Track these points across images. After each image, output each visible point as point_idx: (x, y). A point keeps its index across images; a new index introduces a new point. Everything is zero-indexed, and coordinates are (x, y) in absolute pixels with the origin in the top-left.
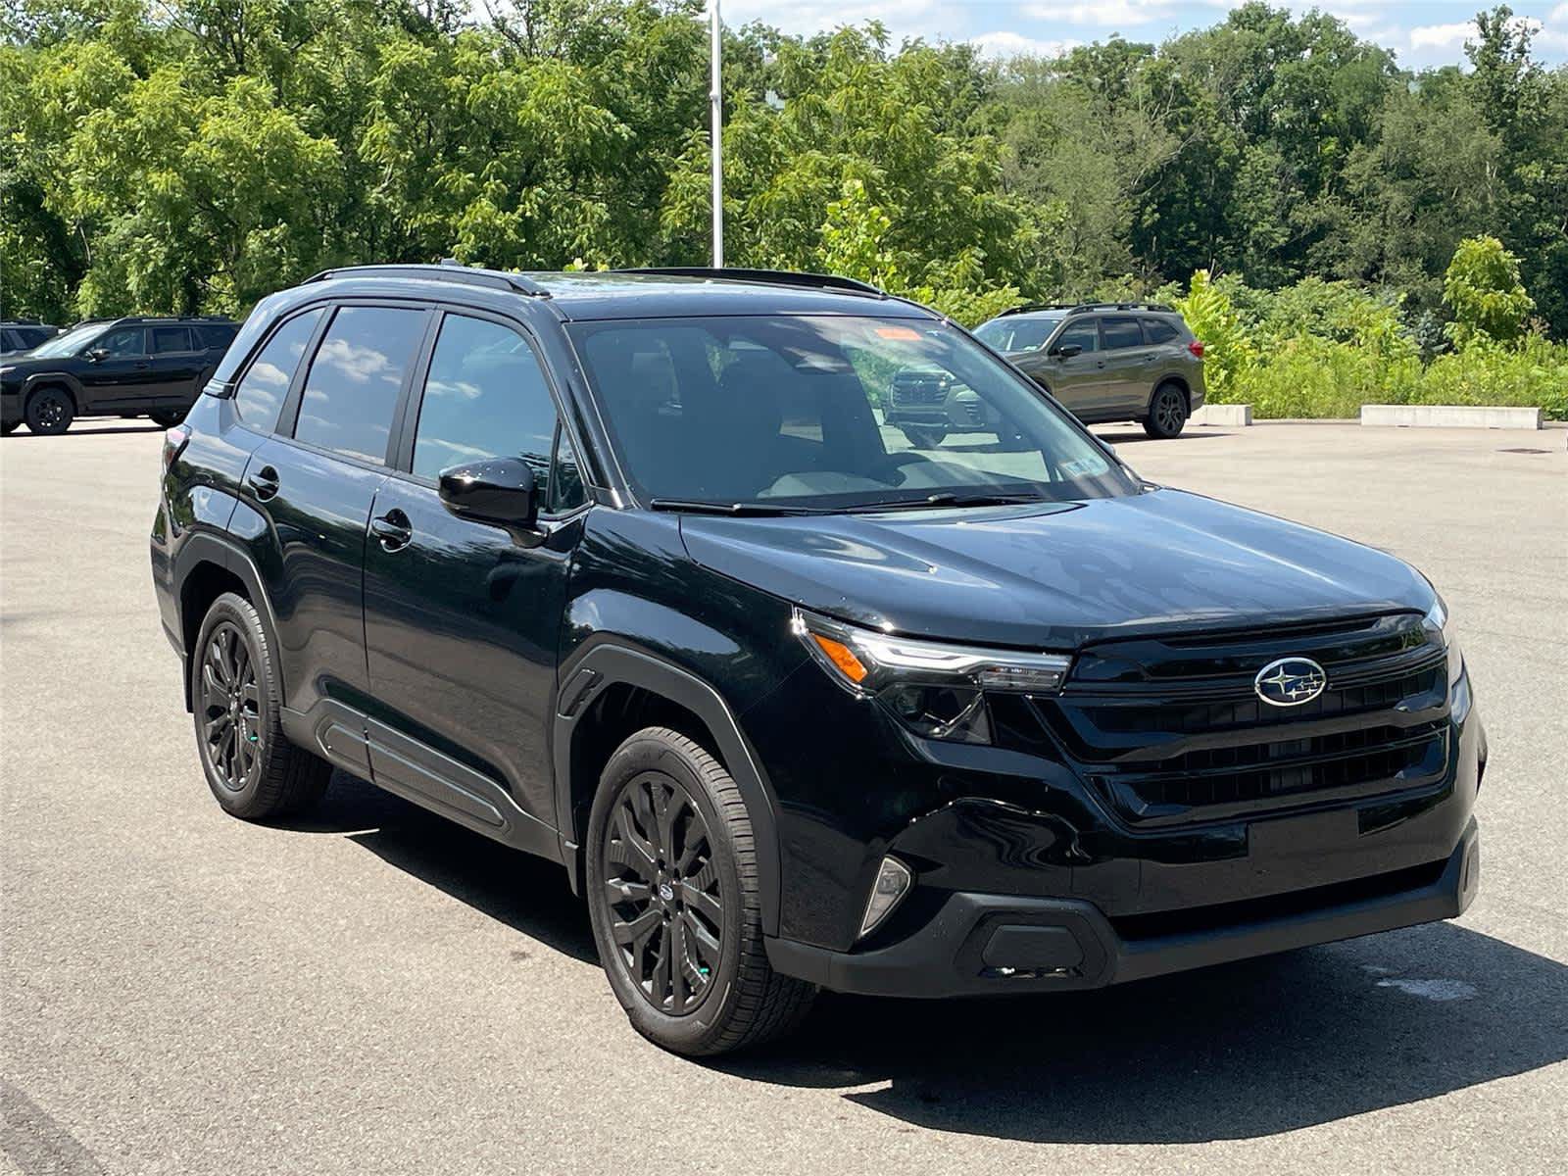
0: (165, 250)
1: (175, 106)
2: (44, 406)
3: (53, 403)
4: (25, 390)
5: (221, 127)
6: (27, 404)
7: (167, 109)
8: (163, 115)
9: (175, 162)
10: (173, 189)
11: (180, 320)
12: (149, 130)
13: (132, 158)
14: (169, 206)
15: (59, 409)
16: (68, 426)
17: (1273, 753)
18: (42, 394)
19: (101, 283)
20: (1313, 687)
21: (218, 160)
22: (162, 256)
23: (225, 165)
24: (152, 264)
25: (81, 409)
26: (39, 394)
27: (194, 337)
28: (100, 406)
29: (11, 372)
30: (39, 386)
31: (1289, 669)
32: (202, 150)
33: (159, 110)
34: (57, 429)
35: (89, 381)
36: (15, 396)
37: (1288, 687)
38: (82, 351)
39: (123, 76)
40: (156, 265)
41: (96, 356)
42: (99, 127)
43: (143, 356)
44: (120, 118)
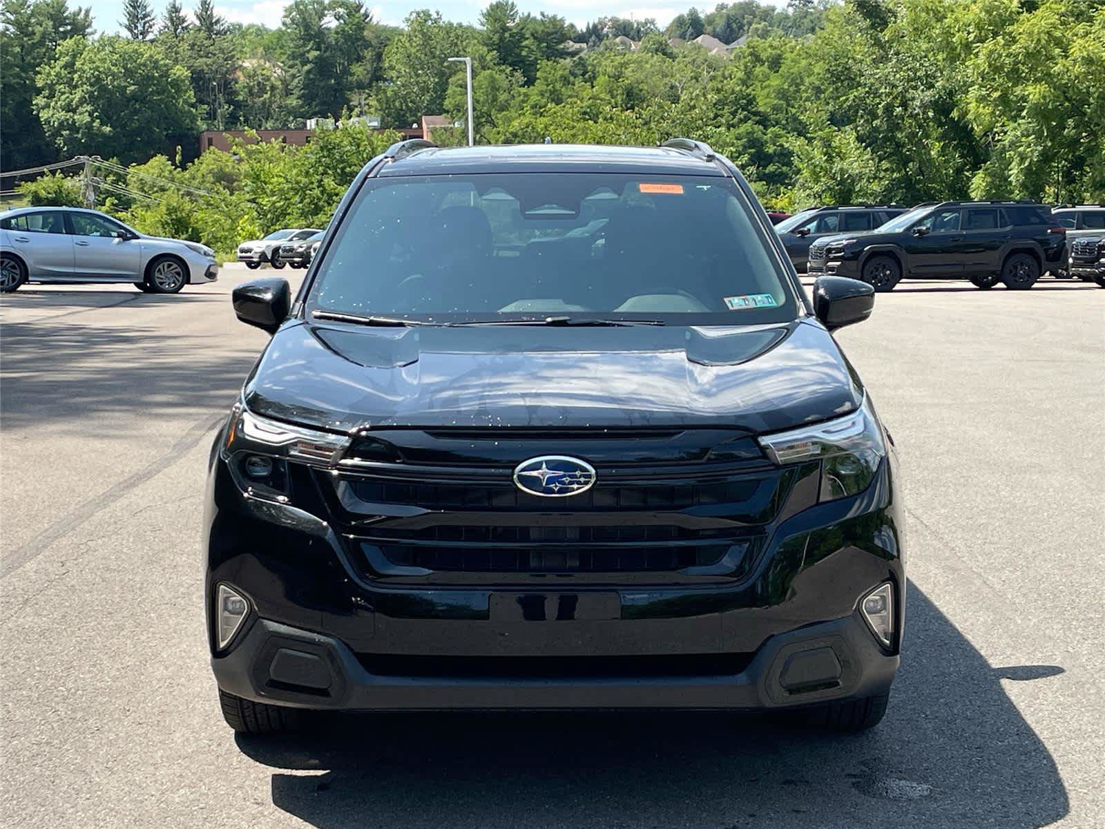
0: (1040, 148)
1: (1048, 33)
2: (877, 269)
3: (884, 267)
4: (862, 258)
5: (1084, 47)
6: (863, 268)
7: (1042, 35)
8: (1039, 40)
9: (1048, 77)
10: (1044, 97)
11: (992, 203)
12: (1028, 53)
13: (1016, 77)
14: (1041, 113)
15: (888, 272)
16: (894, 286)
17: (533, 535)
18: (875, 261)
19: (993, 175)
20: (579, 483)
21: (1080, 73)
22: (1036, 154)
23: (1085, 77)
24: (1028, 160)
25: (904, 273)
26: (873, 260)
27: (1002, 217)
28: (919, 271)
29: (854, 244)
30: (873, 254)
31: (552, 466)
32: (1067, 67)
33: (1036, 37)
34: (886, 287)
35: (912, 251)
36: (856, 262)
37: (550, 481)
38: (908, 229)
39: (1011, 12)
40: (1031, 160)
41: (919, 231)
42: (991, 52)
43: (959, 232)
44: (1008, 44)
